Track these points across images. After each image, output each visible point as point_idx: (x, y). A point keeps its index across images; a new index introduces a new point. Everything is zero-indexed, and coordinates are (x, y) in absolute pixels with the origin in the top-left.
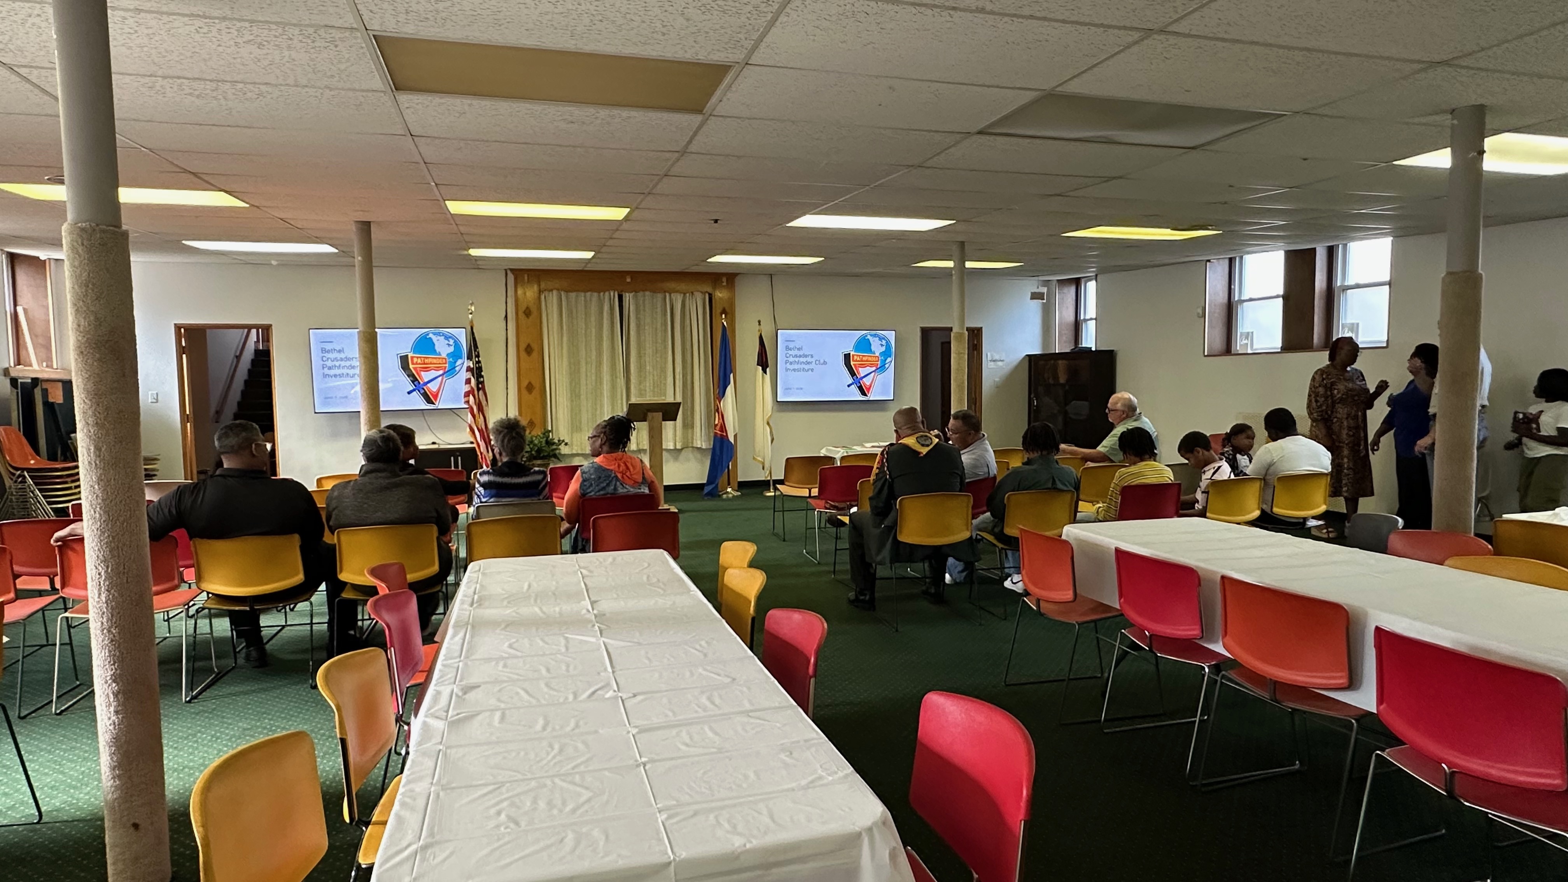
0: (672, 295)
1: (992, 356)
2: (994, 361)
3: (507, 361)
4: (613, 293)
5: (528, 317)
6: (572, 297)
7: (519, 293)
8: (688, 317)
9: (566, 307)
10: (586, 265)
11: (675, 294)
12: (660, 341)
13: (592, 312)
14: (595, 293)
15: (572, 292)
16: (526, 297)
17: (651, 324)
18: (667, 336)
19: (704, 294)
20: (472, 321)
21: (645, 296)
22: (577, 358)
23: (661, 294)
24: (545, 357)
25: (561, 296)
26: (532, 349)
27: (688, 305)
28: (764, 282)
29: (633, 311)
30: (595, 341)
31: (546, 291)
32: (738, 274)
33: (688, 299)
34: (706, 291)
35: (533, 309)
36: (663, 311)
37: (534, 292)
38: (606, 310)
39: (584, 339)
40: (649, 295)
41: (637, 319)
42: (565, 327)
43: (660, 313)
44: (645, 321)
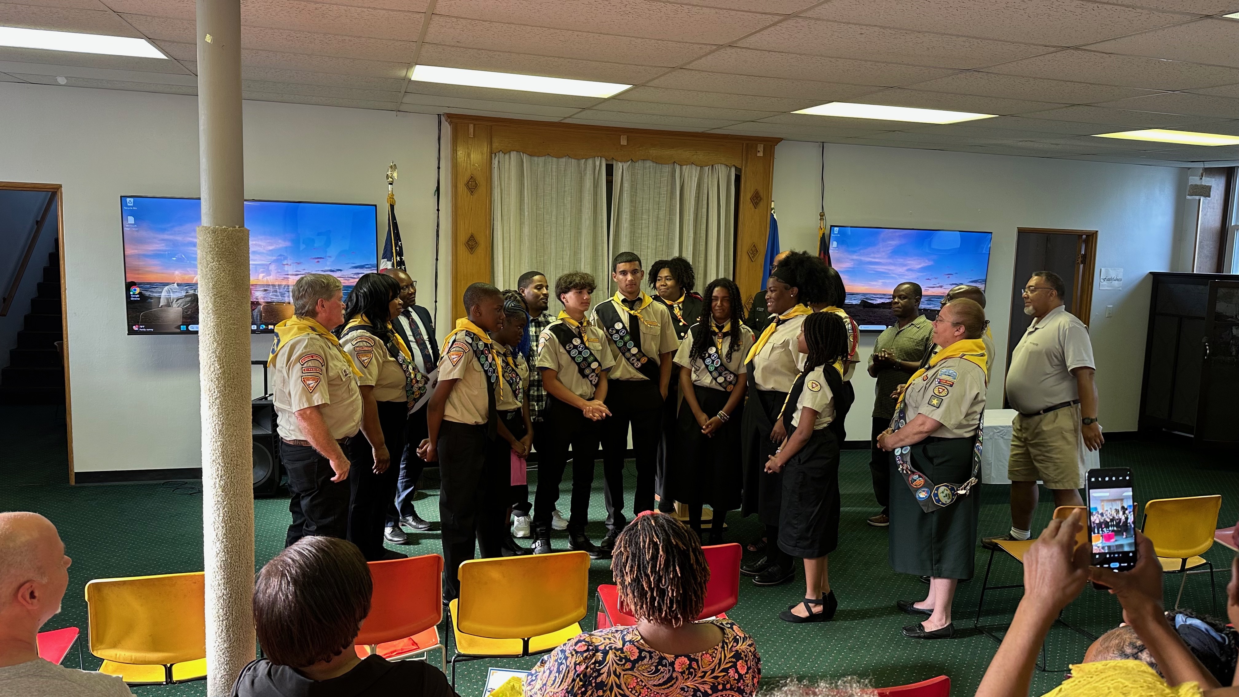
1: (1107, 273)
2: (1109, 280)
3: (437, 259)
4: (599, 162)
5: (472, 192)
6: (538, 164)
7: (459, 153)
8: (705, 202)
9: (529, 179)
10: (576, 114)
11: (688, 166)
12: (662, 237)
13: (567, 189)
14: (573, 160)
15: (538, 156)
16: (470, 161)
17: (651, 211)
18: (674, 231)
19: (730, 168)
20: (393, 195)
21: (644, 168)
22: (542, 259)
23: (667, 166)
24: (495, 256)
25: (523, 162)
26: (476, 243)
27: (706, 185)
28: (812, 153)
29: (627, 190)
30: (569, 234)
31: (501, 152)
32: (780, 140)
33: (706, 175)
34: (733, 164)
35: (481, 181)
36: (669, 192)
37: (482, 154)
38: (588, 187)
39: (554, 230)
40: (652, 168)
41: (632, 202)
42: (526, 210)
43: (664, 194)
44: (643, 207)
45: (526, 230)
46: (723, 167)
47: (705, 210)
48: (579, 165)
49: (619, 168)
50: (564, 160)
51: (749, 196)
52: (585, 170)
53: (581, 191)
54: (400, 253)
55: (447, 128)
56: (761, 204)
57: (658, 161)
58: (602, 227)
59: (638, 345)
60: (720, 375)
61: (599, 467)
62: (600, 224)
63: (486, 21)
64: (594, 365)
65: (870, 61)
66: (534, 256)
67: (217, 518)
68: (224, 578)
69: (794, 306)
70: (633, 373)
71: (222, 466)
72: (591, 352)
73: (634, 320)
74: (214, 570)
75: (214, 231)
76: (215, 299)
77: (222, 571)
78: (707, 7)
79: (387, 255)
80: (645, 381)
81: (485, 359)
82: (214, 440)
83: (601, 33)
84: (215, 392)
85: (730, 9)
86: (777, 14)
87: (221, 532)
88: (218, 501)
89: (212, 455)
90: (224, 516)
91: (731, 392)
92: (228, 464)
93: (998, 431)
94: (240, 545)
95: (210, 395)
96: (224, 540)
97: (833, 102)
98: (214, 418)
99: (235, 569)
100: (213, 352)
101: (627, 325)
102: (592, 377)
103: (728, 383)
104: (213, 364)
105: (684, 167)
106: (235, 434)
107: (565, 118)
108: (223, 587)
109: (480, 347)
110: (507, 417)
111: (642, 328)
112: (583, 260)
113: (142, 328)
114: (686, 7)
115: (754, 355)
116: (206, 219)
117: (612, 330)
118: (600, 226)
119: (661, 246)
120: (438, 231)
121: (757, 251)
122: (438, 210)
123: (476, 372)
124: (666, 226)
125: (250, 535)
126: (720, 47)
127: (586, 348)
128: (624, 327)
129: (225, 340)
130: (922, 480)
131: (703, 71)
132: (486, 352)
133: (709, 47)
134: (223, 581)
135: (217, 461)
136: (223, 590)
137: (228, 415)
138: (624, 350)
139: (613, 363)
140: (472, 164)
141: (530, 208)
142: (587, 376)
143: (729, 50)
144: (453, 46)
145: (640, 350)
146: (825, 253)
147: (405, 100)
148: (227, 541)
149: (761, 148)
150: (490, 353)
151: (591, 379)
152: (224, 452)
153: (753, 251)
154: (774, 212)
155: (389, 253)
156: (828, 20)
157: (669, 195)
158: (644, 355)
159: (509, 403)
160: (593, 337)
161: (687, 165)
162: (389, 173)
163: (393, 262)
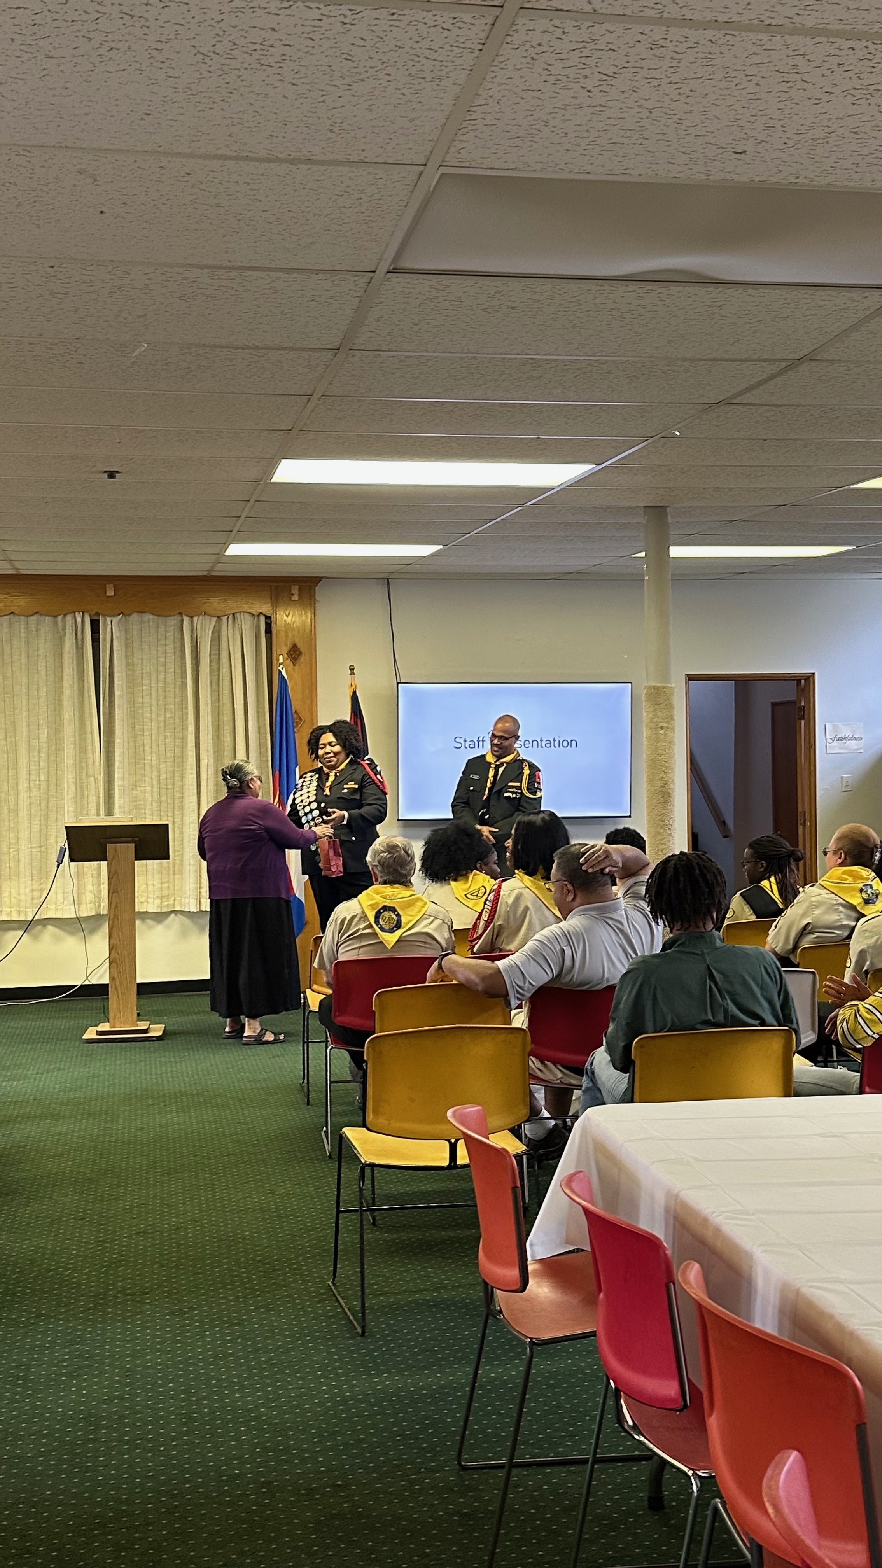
0: (195, 618)
1: (835, 728)
2: (839, 739)
4: (81, 618)
8: (226, 661)
11: (201, 618)
12: (173, 707)
13: (41, 652)
14: (47, 618)
17: (153, 674)
19: (257, 619)
21: (142, 622)
23: (172, 618)
27: (225, 640)
29: (119, 651)
30: (46, 707)
32: (324, 578)
33: (225, 627)
34: (260, 611)
36: (178, 649)
38: (67, 649)
39: (24, 703)
40: (151, 620)
41: (128, 664)
43: (171, 653)
44: (142, 669)
46: (247, 616)
48: (56, 623)
50: (34, 618)
51: (285, 650)
52: (64, 629)
53: (60, 654)
56: (302, 659)
57: (159, 612)
58: (90, 697)
119: (171, 717)
121: (301, 719)
124: (177, 692)
149: (295, 590)
153: (296, 720)
161: (199, 616)
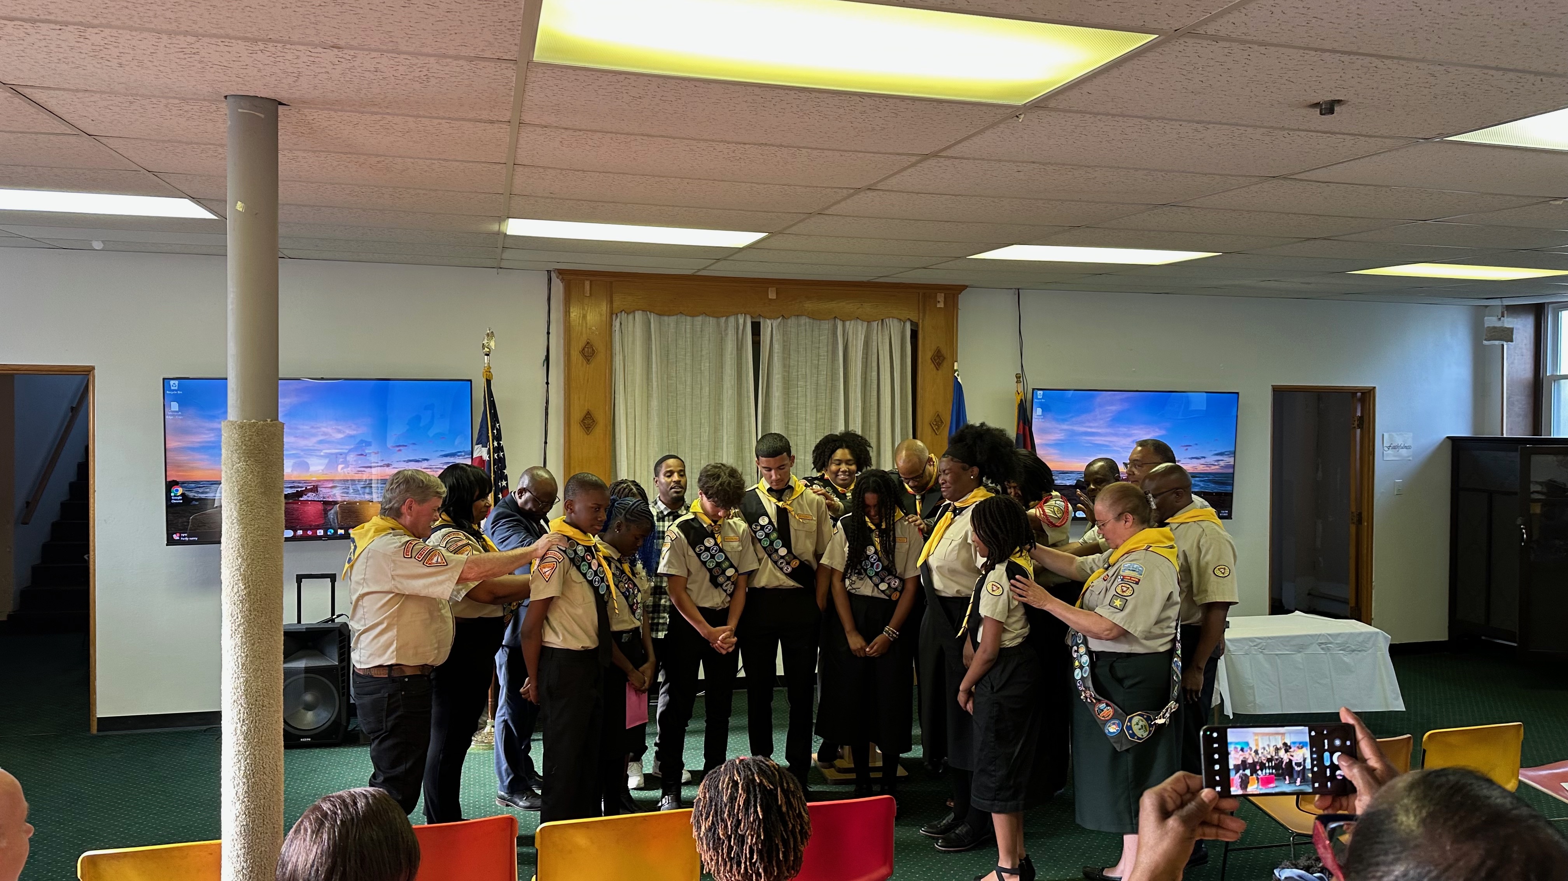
2: (1394, 447)
3: (546, 443)
4: (743, 320)
5: (588, 361)
6: (669, 324)
7: (572, 315)
8: (875, 364)
9: (658, 343)
10: (710, 265)
11: (852, 322)
12: (824, 408)
13: (704, 353)
14: (711, 319)
15: (669, 316)
16: (586, 324)
17: (809, 376)
18: (838, 400)
19: (904, 323)
20: (489, 367)
21: (799, 325)
22: (675, 438)
23: (827, 322)
24: (617, 436)
25: (650, 323)
26: (594, 421)
27: (875, 343)
28: (1004, 303)
29: (778, 352)
30: (707, 407)
31: (623, 312)
32: (965, 287)
33: (875, 332)
34: (908, 317)
35: (599, 346)
36: (830, 352)
37: (601, 315)
38: (729, 350)
39: (689, 402)
40: (807, 324)
41: (784, 366)
42: (654, 379)
43: (824, 356)
44: (798, 371)
45: (655, 403)
46: (895, 321)
47: (875, 374)
48: (718, 324)
49: (768, 327)
50: (700, 318)
51: (929, 355)
52: (726, 329)
53: (721, 354)
54: (498, 438)
55: (558, 286)
56: (945, 364)
57: (814, 316)
58: (748, 397)
59: (787, 544)
60: (882, 581)
61: (740, 701)
62: (746, 393)
63: (578, 171)
64: (730, 572)
65: (1041, 199)
66: (665, 435)
67: (237, 772)
68: (244, 848)
69: (972, 491)
70: (783, 580)
71: (245, 708)
72: (726, 556)
73: (782, 513)
74: (232, 837)
75: (241, 427)
76: (241, 506)
77: (242, 838)
78: (829, 150)
79: (482, 440)
80: (798, 588)
81: (587, 567)
82: (236, 675)
83: (715, 180)
84: (238, 618)
85: (856, 151)
86: (913, 155)
87: (242, 789)
88: (239, 751)
89: (233, 694)
90: (245, 770)
91: (898, 600)
92: (252, 705)
93: (1255, 644)
94: (264, 806)
95: (233, 621)
96: (245, 799)
97: (1013, 244)
98: (237, 649)
99: (257, 835)
100: (237, 569)
101: (774, 521)
102: (726, 586)
103: (892, 590)
104: (236, 584)
105: (848, 323)
106: (261, 668)
107: (699, 270)
108: (242, 859)
109: (579, 553)
110: (622, 638)
111: (793, 524)
112: (725, 438)
113: (185, 537)
114: (804, 151)
115: (928, 556)
116: (233, 413)
117: (756, 525)
118: (746, 395)
119: (822, 418)
120: (547, 409)
121: (942, 422)
122: (547, 383)
123: (575, 584)
124: (828, 394)
125: (277, 793)
126: (858, 190)
127: (721, 550)
128: (770, 522)
129: (251, 555)
130: (1111, 709)
131: (846, 216)
132: (589, 557)
133: (845, 191)
134: (243, 850)
135: (238, 702)
136: (243, 863)
137: (253, 645)
138: (771, 551)
139: (755, 566)
140: (588, 327)
141: (659, 377)
142: (721, 585)
143: (870, 194)
144: (547, 198)
145: (790, 551)
146: (1024, 423)
147: (505, 256)
148: (249, 801)
149: (941, 297)
150: (594, 558)
151: (725, 588)
152: (247, 690)
153: (937, 423)
154: (958, 375)
155: (484, 437)
156: (974, 159)
157: (830, 356)
158: (795, 557)
159: (623, 621)
160: (732, 535)
161: (851, 320)
162: (485, 342)
163: (489, 449)
